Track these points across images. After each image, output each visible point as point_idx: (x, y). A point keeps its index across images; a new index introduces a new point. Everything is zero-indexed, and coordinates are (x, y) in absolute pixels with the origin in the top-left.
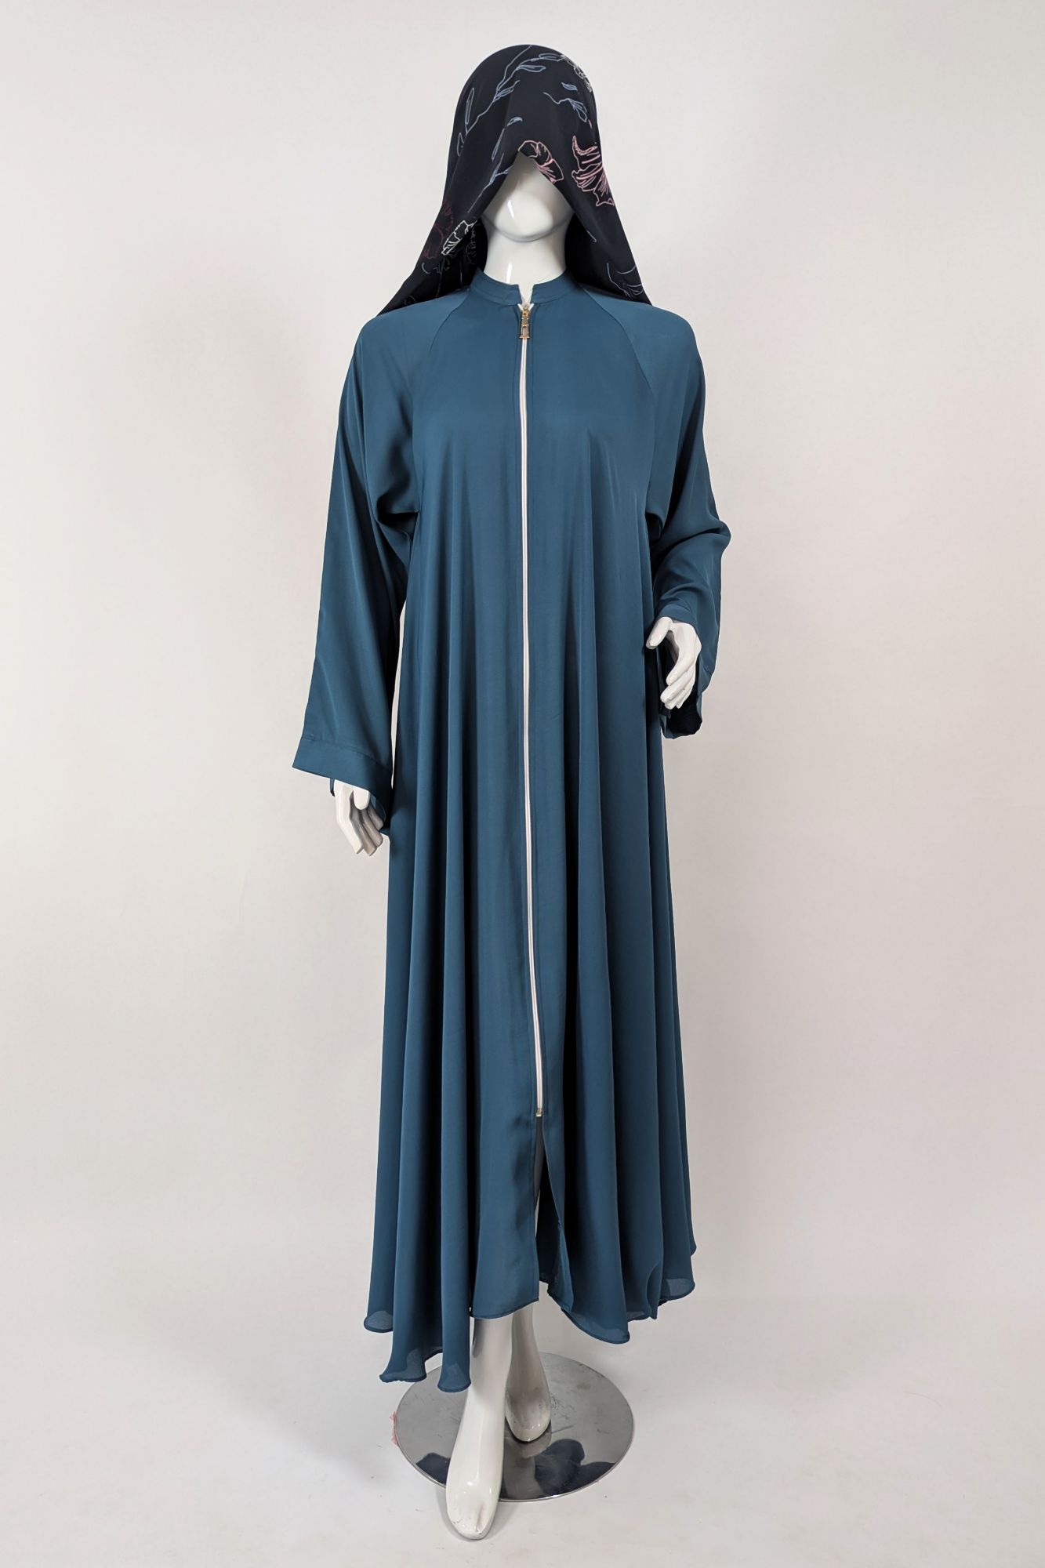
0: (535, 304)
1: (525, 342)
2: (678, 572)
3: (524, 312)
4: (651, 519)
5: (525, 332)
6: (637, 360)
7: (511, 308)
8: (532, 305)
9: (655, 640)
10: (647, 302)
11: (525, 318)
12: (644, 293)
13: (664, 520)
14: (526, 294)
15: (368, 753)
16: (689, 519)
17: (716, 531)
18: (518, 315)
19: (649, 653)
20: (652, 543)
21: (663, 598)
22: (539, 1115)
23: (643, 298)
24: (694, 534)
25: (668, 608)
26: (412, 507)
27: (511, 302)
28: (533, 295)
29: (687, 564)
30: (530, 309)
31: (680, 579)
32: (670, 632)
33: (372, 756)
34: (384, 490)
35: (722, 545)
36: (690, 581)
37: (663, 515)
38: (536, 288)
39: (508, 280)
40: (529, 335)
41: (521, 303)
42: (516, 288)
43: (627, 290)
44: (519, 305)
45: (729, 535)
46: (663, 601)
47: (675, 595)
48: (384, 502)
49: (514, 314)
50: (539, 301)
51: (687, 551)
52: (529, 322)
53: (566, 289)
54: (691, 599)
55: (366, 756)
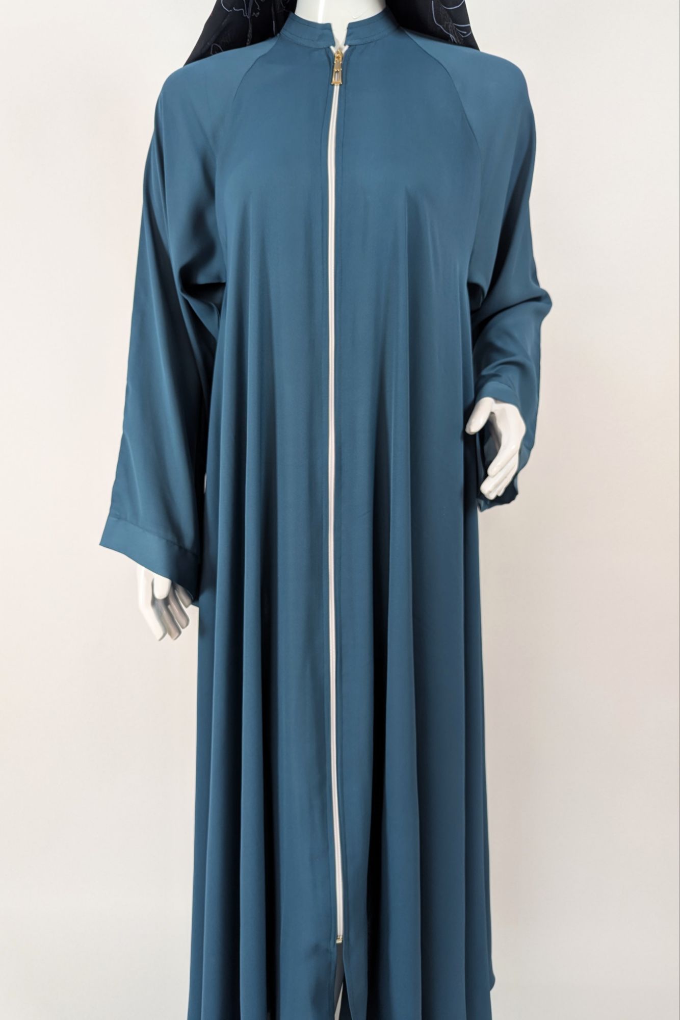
0: (350, 46)
1: (336, 89)
2: (499, 343)
3: (337, 55)
4: (473, 288)
5: (337, 80)
6: (464, 112)
7: (323, 52)
8: (347, 47)
9: (476, 425)
10: (474, 46)
11: (338, 62)
12: (472, 35)
13: (486, 289)
14: (340, 34)
15: (170, 536)
16: (512, 288)
17: (537, 299)
18: (330, 58)
19: (468, 439)
20: (473, 313)
21: (485, 372)
22: (339, 941)
23: (470, 42)
24: (516, 302)
25: (491, 385)
26: (219, 277)
27: (322, 44)
28: (348, 35)
29: (509, 335)
30: (343, 52)
31: (499, 351)
32: (492, 413)
33: (176, 541)
34: (186, 259)
35: (543, 314)
36: (513, 355)
37: (486, 286)
38: (353, 28)
39: (320, 19)
40: (342, 81)
41: (334, 45)
42: (327, 27)
43: (453, 34)
44: (332, 48)
45: (550, 303)
46: (484, 376)
47: (495, 370)
48: (187, 273)
49: (326, 58)
50: (354, 42)
51: (508, 321)
52: (342, 66)
53: (385, 30)
54: (513, 375)
55: (167, 541)
